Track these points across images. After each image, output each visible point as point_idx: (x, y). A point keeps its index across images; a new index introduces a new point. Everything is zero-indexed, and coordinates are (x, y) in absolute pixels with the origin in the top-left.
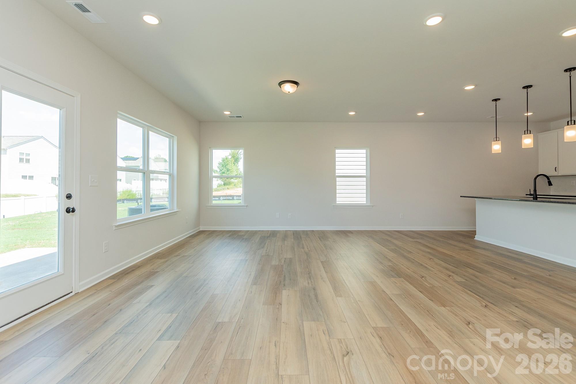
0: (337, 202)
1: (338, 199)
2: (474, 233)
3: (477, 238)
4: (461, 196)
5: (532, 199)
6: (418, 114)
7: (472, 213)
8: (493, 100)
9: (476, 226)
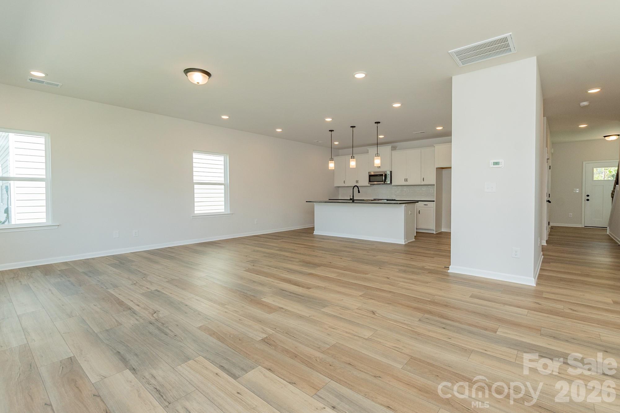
0: (196, 212)
1: (196, 208)
2: (313, 229)
3: (316, 233)
4: (306, 202)
5: (352, 202)
6: (277, 130)
7: (311, 214)
8: (330, 131)
9: (314, 223)
